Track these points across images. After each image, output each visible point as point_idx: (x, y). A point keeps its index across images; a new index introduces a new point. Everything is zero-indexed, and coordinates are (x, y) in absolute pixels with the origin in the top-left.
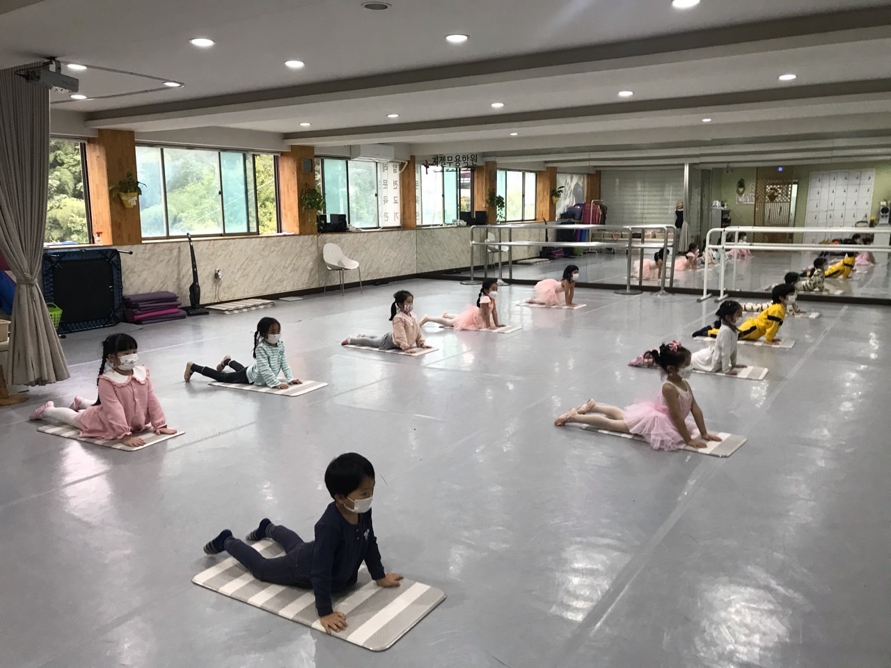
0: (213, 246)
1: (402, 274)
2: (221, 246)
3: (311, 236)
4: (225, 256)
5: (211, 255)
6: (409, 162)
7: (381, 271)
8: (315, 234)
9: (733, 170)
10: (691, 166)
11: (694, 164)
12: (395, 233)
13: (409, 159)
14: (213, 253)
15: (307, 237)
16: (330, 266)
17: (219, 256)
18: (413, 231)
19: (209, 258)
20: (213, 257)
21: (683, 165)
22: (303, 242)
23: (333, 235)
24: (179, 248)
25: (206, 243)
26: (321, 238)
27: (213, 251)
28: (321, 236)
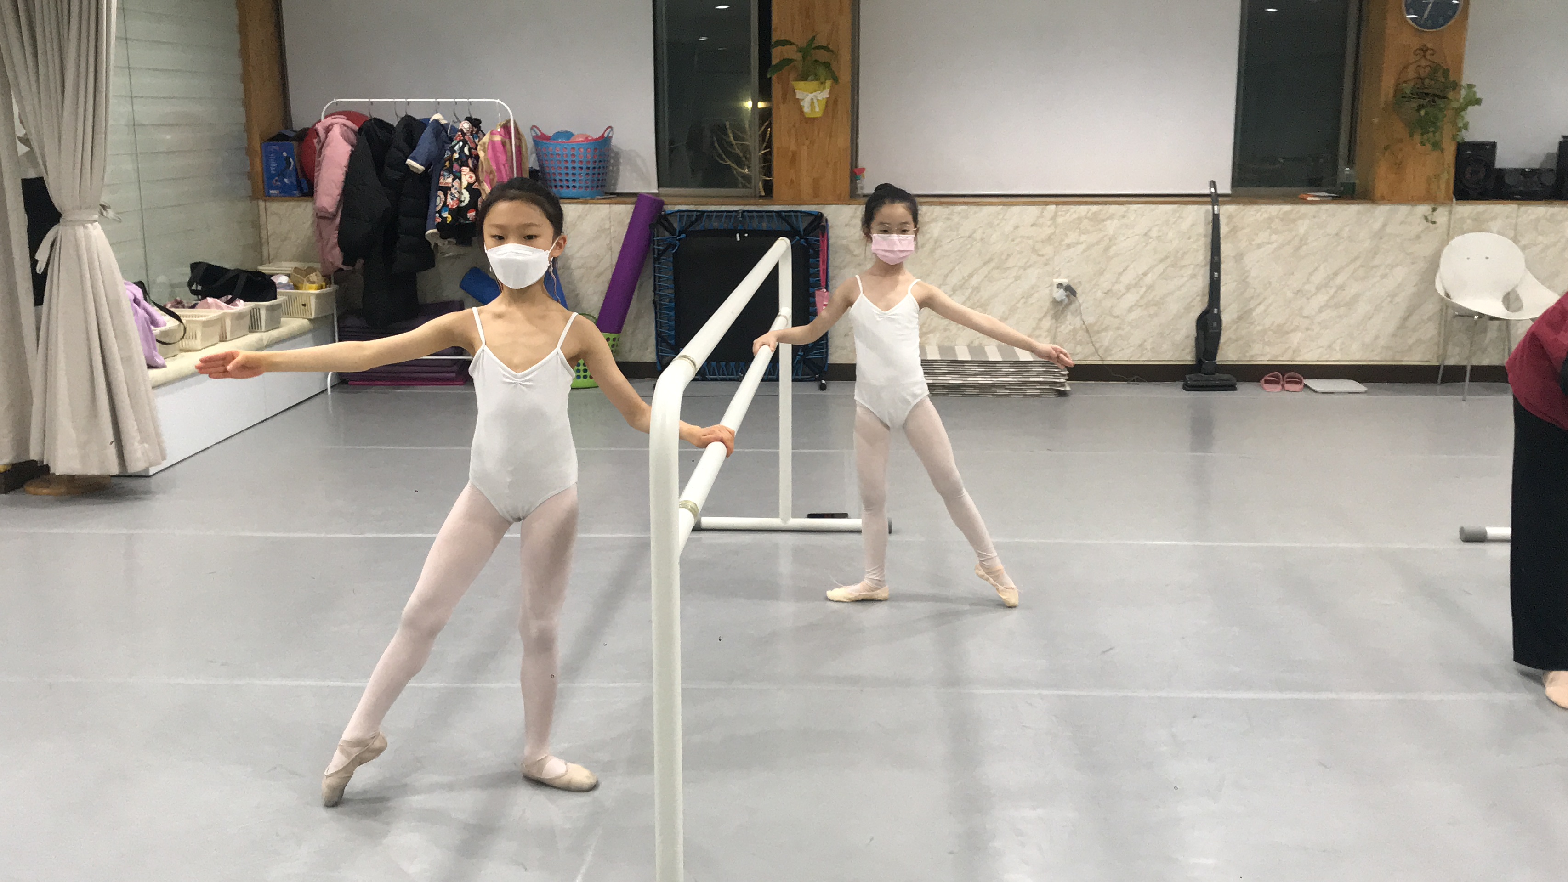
2: (1079, 220)
3: (1424, 207)
5: (1043, 242)
8: (1439, 204)
14: (1049, 239)
17: (1069, 246)
19: (1034, 250)
20: (1048, 250)
22: (1385, 225)
23: (1523, 208)
24: (948, 219)
25: (1032, 211)
26: (1466, 215)
27: (1050, 231)
28: (1467, 210)
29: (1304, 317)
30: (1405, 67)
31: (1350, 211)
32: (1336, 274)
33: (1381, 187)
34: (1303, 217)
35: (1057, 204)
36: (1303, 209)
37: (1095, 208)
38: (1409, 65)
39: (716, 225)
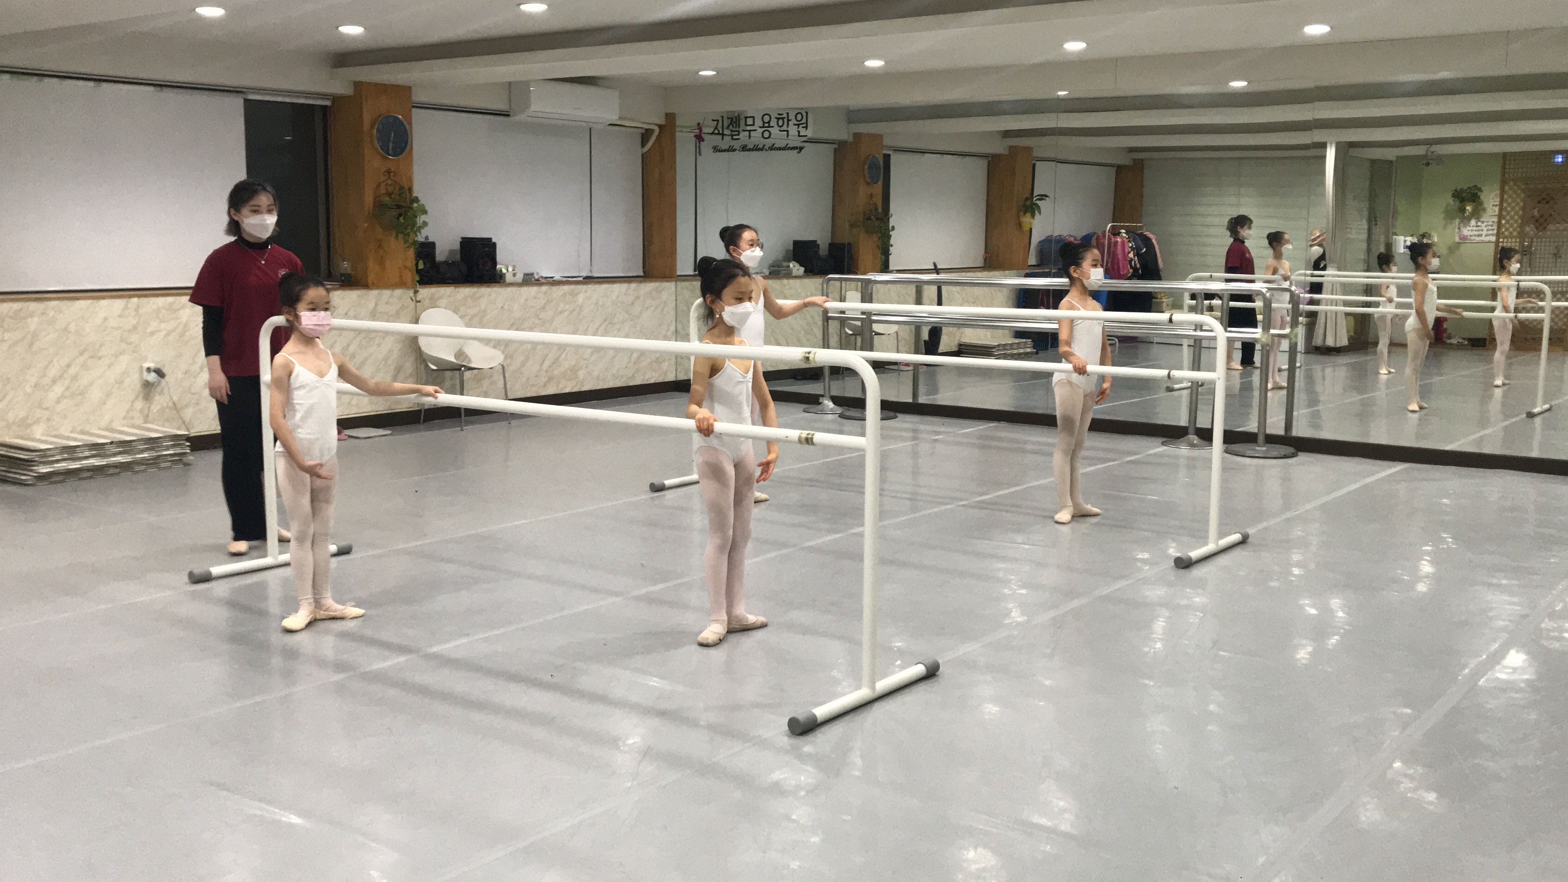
0: (138, 308)
1: (638, 381)
2: (158, 311)
3: (398, 292)
4: (168, 334)
5: (129, 331)
6: (660, 126)
7: (581, 374)
8: (408, 288)
9: (1440, 159)
10: (1344, 150)
11: (1352, 145)
12: (618, 289)
13: (662, 121)
14: (135, 328)
15: (386, 293)
16: (437, 361)
17: (152, 334)
18: (666, 284)
19: (123, 340)
20: (134, 338)
21: (1323, 146)
22: (376, 305)
23: (458, 289)
24: (43, 314)
25: (118, 304)
26: (425, 296)
27: (135, 322)
28: (425, 292)
30: (378, 186)
33: (371, 278)
35: (139, 296)
37: (170, 299)
38: (380, 184)
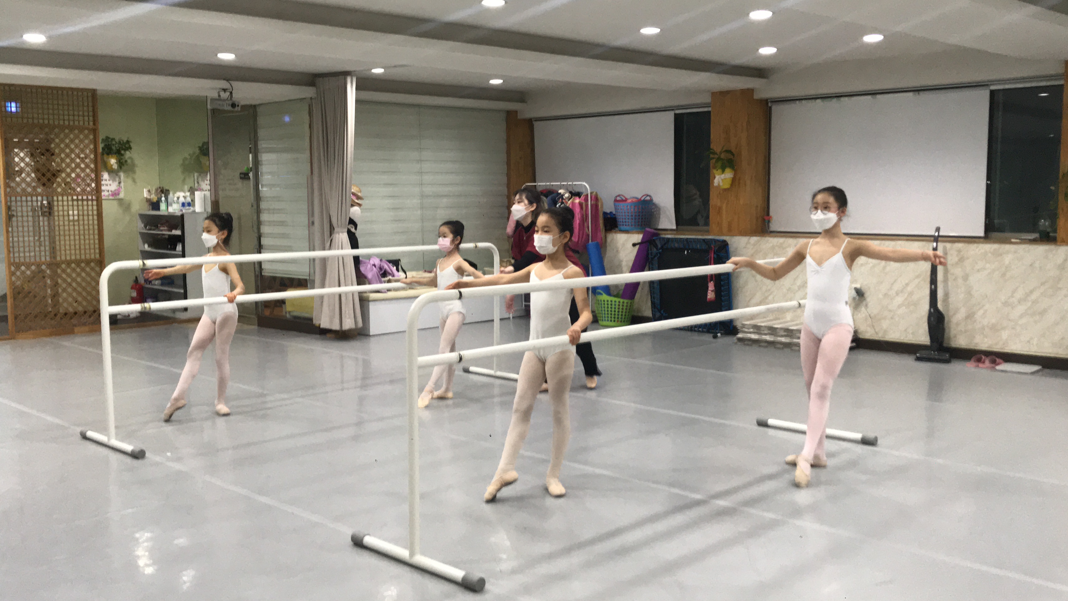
22: (1065, 260)
29: (1010, 320)
31: (1041, 249)
32: (1031, 292)
33: (1061, 234)
34: (1008, 252)
36: (1007, 247)
39: (676, 245)
